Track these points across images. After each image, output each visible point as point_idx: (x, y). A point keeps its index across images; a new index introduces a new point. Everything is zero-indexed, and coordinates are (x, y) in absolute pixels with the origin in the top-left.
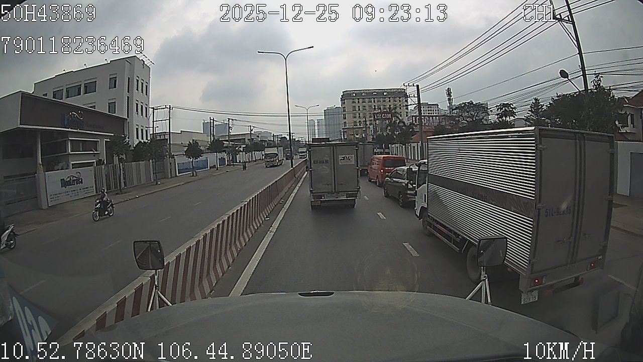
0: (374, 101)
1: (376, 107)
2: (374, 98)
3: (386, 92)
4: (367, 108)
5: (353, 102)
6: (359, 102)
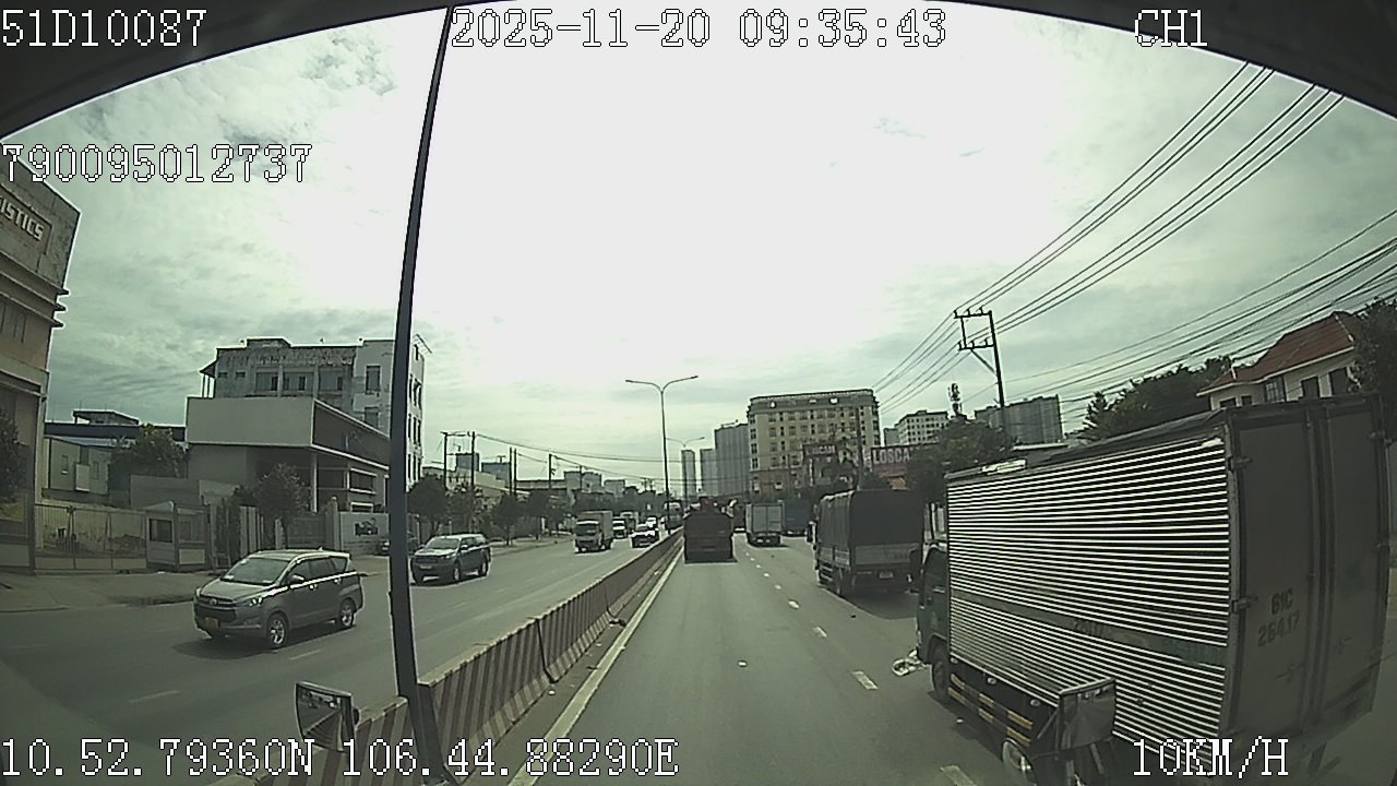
0: (812, 417)
1: (816, 429)
2: (812, 411)
3: (834, 398)
4: (798, 430)
5: (770, 421)
6: (782, 419)
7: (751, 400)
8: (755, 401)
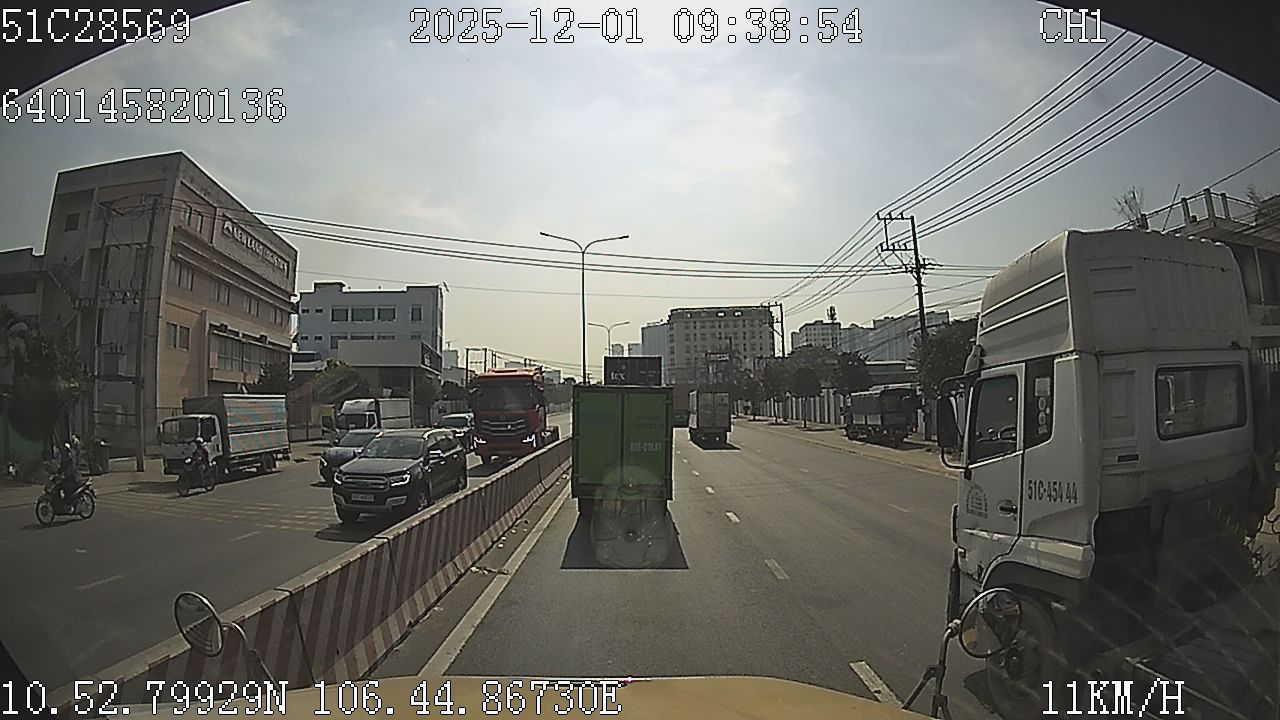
0: (720, 327)
1: (723, 336)
2: (720, 321)
3: (738, 311)
4: (708, 336)
5: (687, 328)
6: (695, 327)
8: (674, 312)
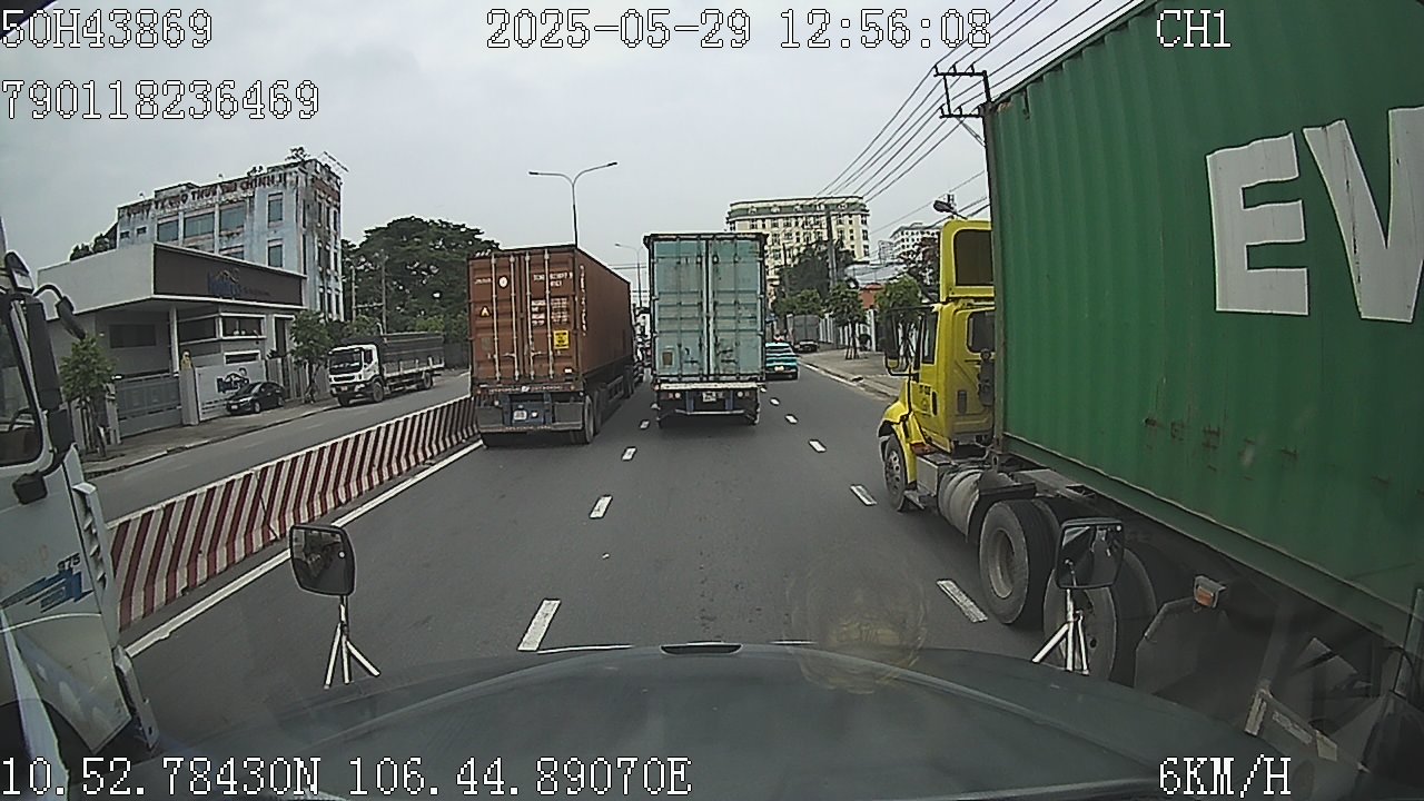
0: (797, 224)
1: (801, 237)
2: (796, 218)
3: (820, 204)
4: (782, 238)
5: (752, 227)
6: (764, 226)
7: (732, 205)
8: (735, 207)
